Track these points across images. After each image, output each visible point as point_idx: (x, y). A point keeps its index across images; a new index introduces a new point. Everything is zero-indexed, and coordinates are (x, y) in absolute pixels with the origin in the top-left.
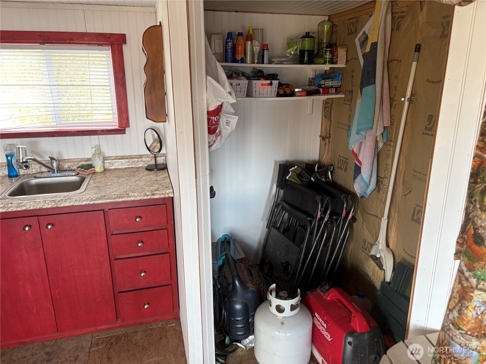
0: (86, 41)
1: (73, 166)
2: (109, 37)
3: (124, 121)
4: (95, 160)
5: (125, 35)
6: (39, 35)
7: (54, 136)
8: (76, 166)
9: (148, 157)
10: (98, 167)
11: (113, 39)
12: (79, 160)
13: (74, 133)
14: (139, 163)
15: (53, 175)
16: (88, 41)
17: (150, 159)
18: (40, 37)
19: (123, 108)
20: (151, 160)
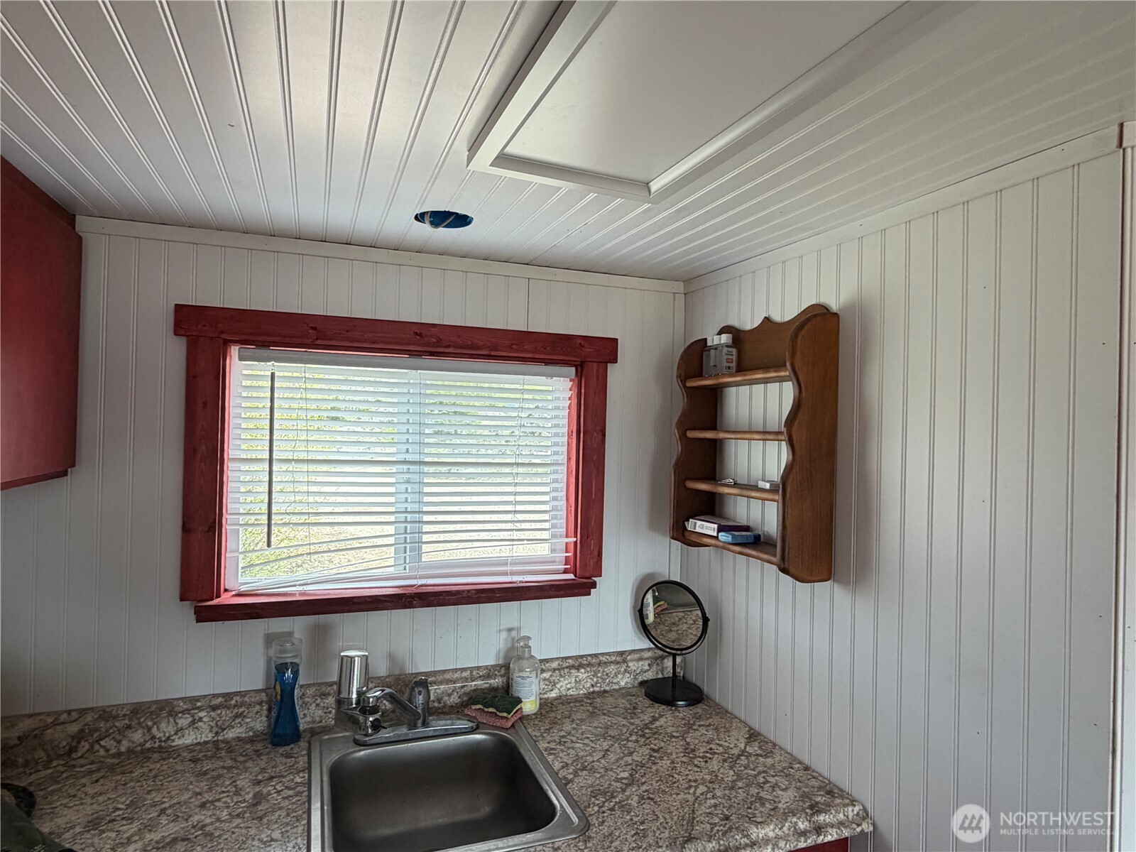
0: (527, 351)
1: (450, 695)
2: (580, 344)
3: (591, 561)
4: (523, 678)
5: (616, 340)
6: (416, 333)
7: (410, 606)
8: (458, 693)
9: (641, 659)
10: (531, 699)
11: (588, 350)
12: (464, 674)
13: (468, 597)
14: (620, 676)
15: (412, 733)
16: (533, 352)
17: (646, 663)
18: (418, 337)
19: (593, 523)
20: (648, 668)
